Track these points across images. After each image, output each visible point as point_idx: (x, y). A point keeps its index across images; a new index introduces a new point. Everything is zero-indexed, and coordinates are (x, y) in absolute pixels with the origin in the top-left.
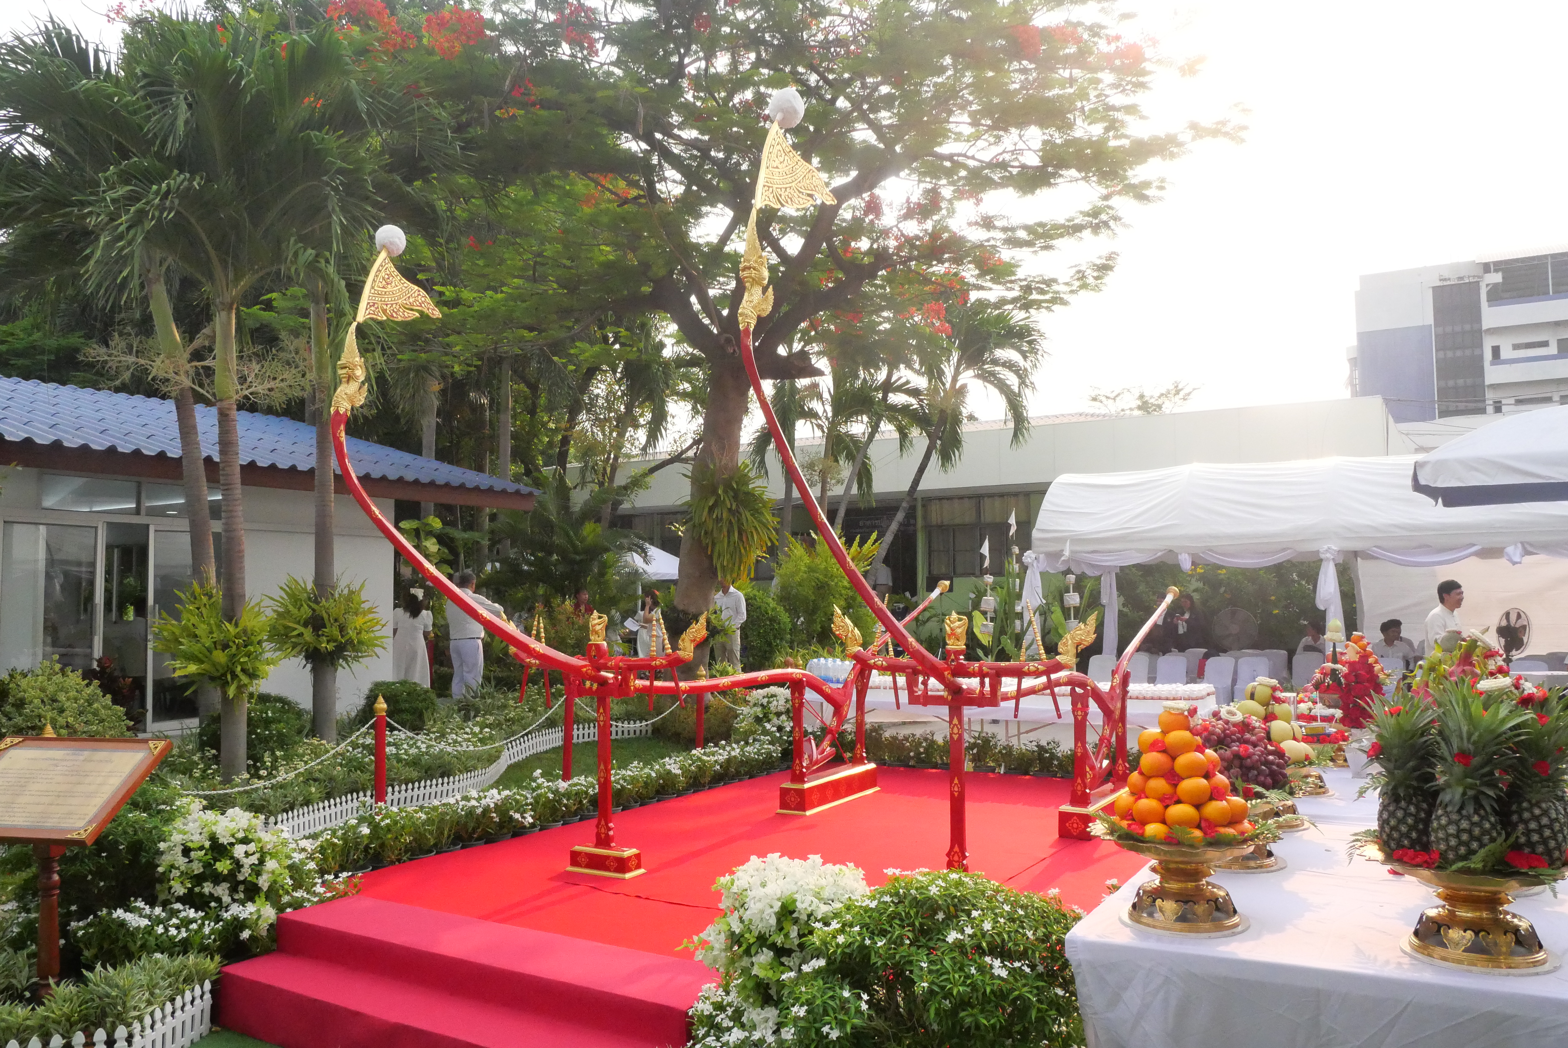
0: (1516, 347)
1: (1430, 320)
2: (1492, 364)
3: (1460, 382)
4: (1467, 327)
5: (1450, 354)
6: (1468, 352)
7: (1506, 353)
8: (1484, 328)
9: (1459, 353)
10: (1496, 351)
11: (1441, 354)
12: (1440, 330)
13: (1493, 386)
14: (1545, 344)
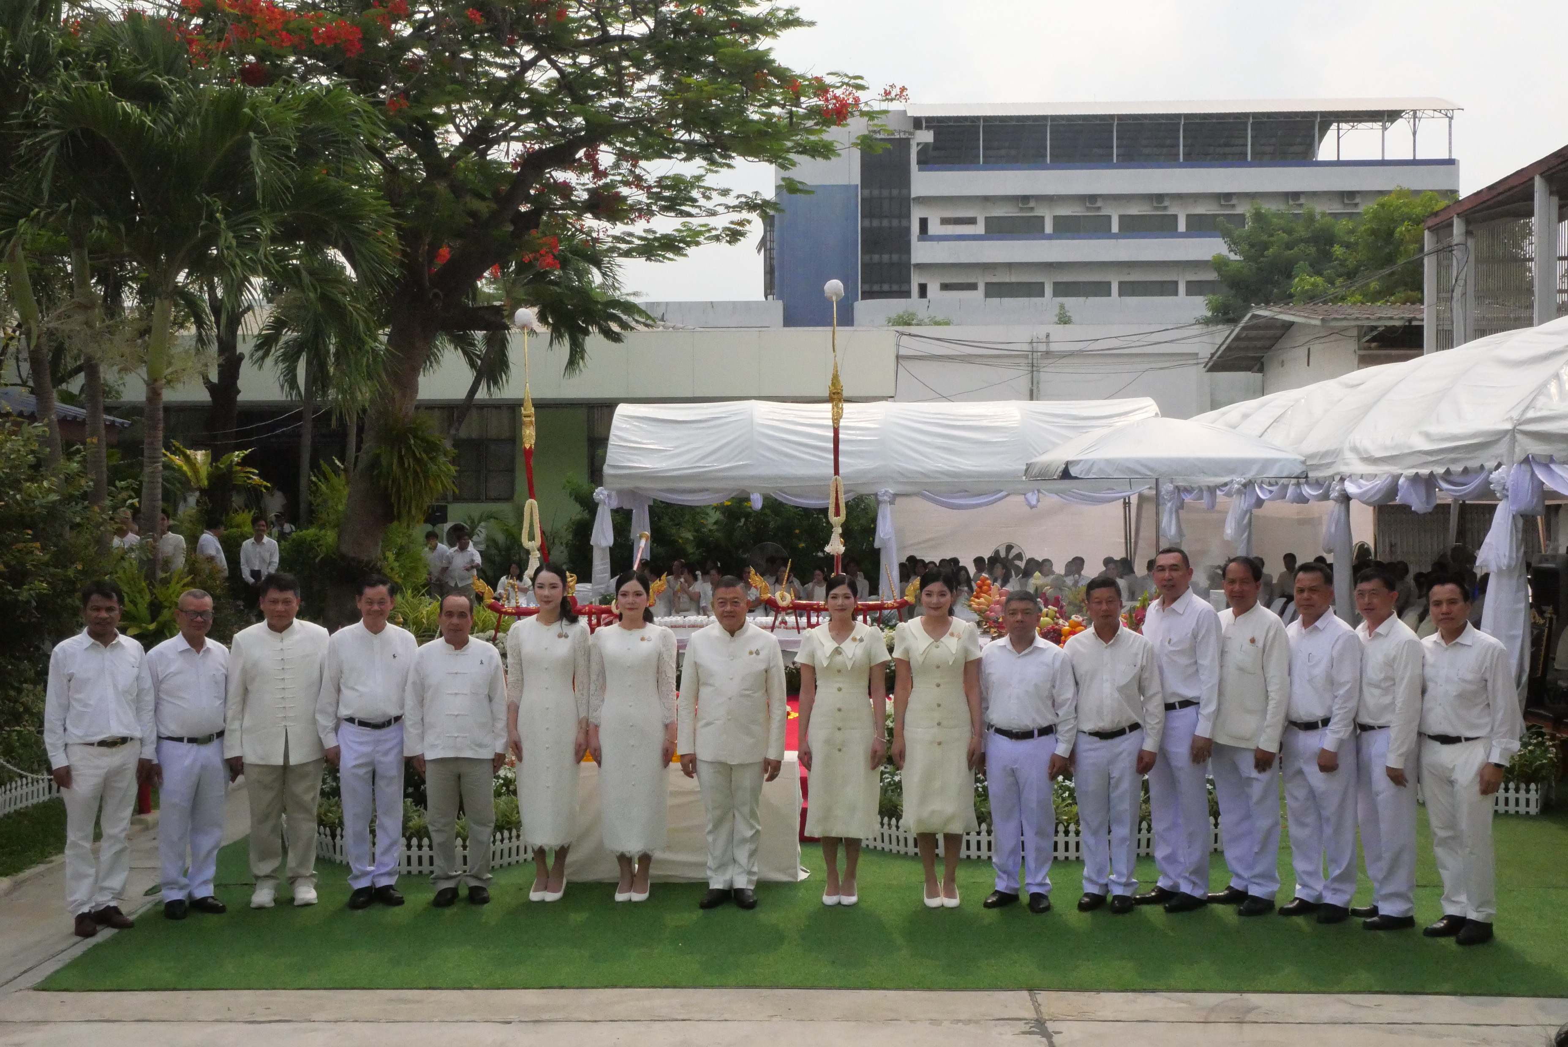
0: (945, 221)
1: (856, 180)
2: (919, 240)
3: (886, 258)
4: (895, 192)
5: (876, 223)
6: (895, 223)
7: (934, 228)
8: (913, 195)
9: (885, 223)
10: (924, 223)
11: (867, 223)
12: (867, 192)
13: (921, 267)
14: (972, 221)
